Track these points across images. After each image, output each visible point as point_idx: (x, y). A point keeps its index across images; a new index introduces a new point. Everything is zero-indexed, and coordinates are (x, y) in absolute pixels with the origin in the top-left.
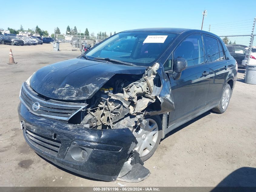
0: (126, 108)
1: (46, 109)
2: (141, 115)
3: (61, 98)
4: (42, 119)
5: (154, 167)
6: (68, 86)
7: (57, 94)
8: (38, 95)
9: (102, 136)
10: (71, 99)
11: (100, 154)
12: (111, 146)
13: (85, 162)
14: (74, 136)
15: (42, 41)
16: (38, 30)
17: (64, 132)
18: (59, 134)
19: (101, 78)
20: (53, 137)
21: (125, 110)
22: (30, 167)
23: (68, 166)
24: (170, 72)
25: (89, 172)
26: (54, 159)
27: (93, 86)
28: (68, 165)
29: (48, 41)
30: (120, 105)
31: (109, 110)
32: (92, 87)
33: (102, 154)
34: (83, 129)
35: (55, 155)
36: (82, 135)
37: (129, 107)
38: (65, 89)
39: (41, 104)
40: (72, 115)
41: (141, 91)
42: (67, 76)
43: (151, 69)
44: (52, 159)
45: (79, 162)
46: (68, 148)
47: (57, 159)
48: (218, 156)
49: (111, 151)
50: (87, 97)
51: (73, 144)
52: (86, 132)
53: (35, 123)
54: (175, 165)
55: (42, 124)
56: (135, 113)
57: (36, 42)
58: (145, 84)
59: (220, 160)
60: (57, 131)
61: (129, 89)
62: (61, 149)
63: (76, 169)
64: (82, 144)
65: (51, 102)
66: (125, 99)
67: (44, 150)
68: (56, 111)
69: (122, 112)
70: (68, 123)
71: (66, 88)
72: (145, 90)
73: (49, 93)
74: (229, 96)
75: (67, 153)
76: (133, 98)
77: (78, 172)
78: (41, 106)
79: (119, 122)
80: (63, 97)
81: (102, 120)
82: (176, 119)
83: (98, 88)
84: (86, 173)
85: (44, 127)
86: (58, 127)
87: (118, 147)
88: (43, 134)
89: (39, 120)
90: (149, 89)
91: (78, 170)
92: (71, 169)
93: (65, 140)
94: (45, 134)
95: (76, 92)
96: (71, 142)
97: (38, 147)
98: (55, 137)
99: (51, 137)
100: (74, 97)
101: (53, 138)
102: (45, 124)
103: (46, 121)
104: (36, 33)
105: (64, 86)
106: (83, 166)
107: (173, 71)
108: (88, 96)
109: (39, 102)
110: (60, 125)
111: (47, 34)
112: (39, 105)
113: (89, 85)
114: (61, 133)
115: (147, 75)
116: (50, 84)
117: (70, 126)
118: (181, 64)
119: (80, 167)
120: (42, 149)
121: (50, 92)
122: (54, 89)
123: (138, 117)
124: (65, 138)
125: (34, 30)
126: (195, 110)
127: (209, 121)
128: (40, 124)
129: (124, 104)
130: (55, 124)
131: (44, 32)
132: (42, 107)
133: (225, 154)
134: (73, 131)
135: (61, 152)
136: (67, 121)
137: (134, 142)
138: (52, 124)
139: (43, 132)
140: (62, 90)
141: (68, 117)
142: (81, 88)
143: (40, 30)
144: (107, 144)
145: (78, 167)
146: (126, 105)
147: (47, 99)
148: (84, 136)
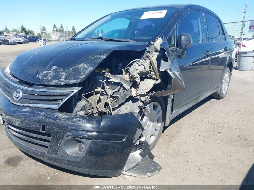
0: (127, 90)
1: (30, 97)
2: (146, 96)
3: (47, 83)
4: (26, 110)
5: (163, 156)
6: (55, 68)
7: (42, 78)
8: (19, 82)
9: (102, 124)
10: (59, 83)
11: (100, 145)
12: (113, 134)
13: (83, 157)
14: (67, 126)
15: (28, 40)
16: (23, 29)
17: (55, 123)
18: (48, 126)
19: (95, 56)
20: (41, 129)
21: (126, 92)
22: (18, 164)
23: (62, 163)
24: (173, 49)
25: (88, 168)
26: (44, 157)
27: (86, 66)
28: (62, 161)
29: (34, 39)
30: (119, 87)
31: (107, 95)
32: (84, 68)
33: (103, 145)
34: (77, 118)
35: (45, 151)
36: (76, 124)
37: (131, 88)
38: (51, 72)
39: (24, 91)
40: (62, 101)
41: (143, 70)
42: (53, 57)
43: (153, 44)
44: (41, 156)
45: (75, 157)
46: (60, 141)
47: (47, 155)
48: (230, 139)
49: (113, 141)
50: (79, 80)
51: (66, 136)
52: (81, 120)
53: (18, 115)
54: (186, 152)
55: (27, 115)
56: (138, 96)
57: (22, 41)
58: (148, 62)
59: (233, 144)
60: (46, 121)
61: (129, 69)
62: (51, 144)
63: (73, 166)
64: (76, 135)
65: (35, 87)
66: (125, 79)
67: (31, 147)
68: (43, 98)
69: (122, 95)
70: (58, 112)
71: (54, 70)
72: (148, 69)
73: (32, 78)
74: (228, 79)
75: (60, 148)
76: (135, 78)
77: (75, 169)
78: (23, 94)
79: (119, 108)
80: (49, 81)
81: (98, 107)
82: (181, 104)
83: (92, 69)
84: (85, 169)
85: (29, 118)
86: (46, 117)
87: (122, 135)
88: (28, 127)
89: (23, 110)
90: (152, 68)
91: (74, 166)
92: (66, 166)
93: (56, 132)
94: (31, 127)
95: (64, 74)
96: (64, 134)
97: (23, 143)
98: (43, 129)
99: (39, 129)
100: (63, 81)
101: (41, 131)
102: (30, 114)
103: (31, 111)
104: (22, 33)
105: (50, 68)
106: (80, 162)
107: (177, 48)
108: (80, 78)
109: (21, 89)
110: (49, 114)
111: (33, 34)
112: (21, 93)
113: (81, 65)
114: (50, 124)
115: (149, 52)
116: (33, 67)
117: (61, 115)
118: (185, 39)
119: (77, 164)
120: (28, 145)
121: (34, 77)
122: (38, 73)
123: (143, 99)
124: (56, 129)
125: (19, 30)
126: (199, 93)
127: (212, 106)
128: (23, 115)
129: (125, 85)
130: (42, 114)
131: (29, 32)
132: (25, 94)
133: (237, 138)
134: (65, 120)
135: (52, 147)
136: (57, 109)
137: (139, 128)
138: (38, 114)
139: (28, 125)
140: (48, 74)
141: (58, 104)
142: (71, 69)
143: (26, 29)
144: (108, 132)
145: (74, 163)
146: (127, 86)
147: (30, 85)
148: (79, 125)
